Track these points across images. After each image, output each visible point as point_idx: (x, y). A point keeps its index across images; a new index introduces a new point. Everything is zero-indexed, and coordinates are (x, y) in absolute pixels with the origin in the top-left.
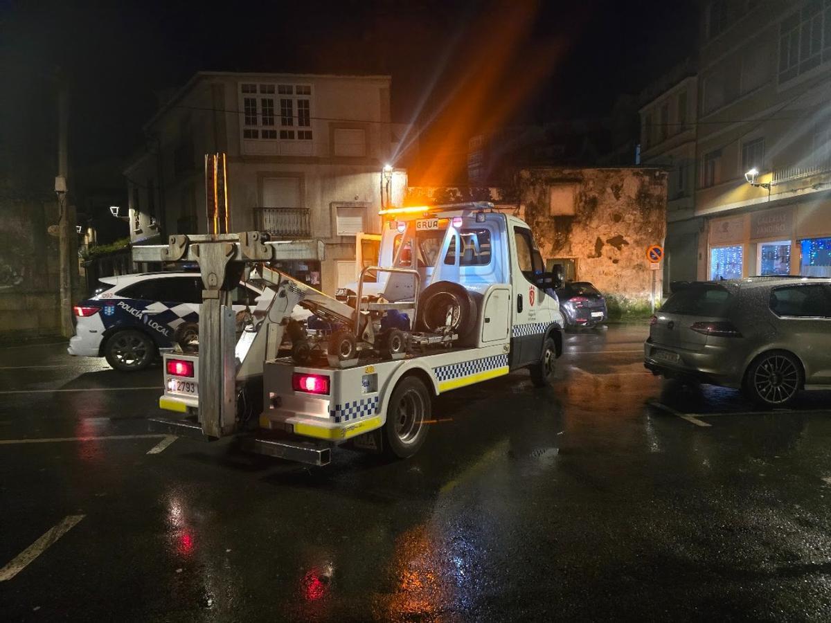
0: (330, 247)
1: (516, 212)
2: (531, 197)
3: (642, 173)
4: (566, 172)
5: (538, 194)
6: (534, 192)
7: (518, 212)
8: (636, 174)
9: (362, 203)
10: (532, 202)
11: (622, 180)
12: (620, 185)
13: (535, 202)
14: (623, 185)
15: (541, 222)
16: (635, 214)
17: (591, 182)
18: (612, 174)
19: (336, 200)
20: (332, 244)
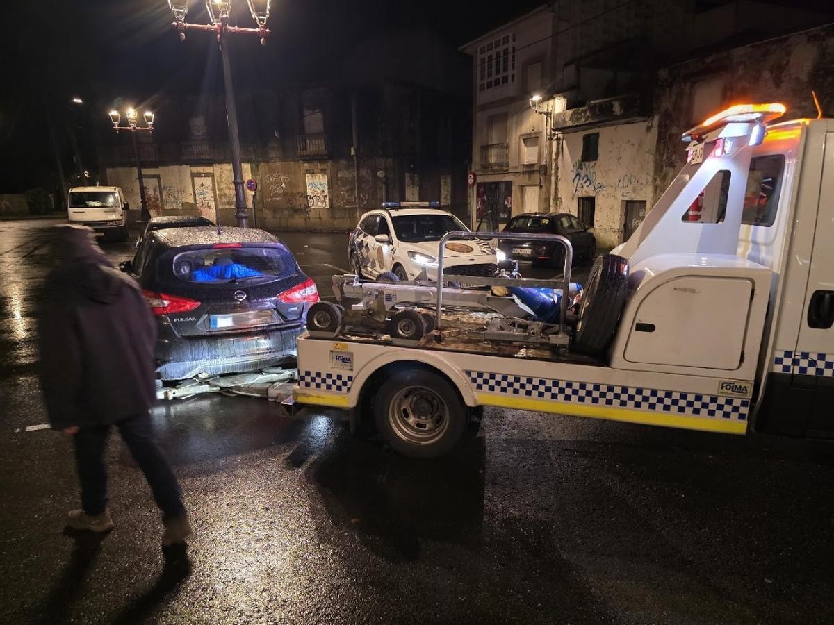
0: (517, 175)
1: (650, 125)
2: (667, 104)
3: (823, 34)
4: (709, 60)
5: (674, 97)
6: (670, 97)
7: (652, 124)
8: (812, 39)
9: (536, 133)
10: (667, 110)
11: (788, 54)
12: (785, 62)
13: (670, 108)
14: (788, 62)
15: (674, 134)
16: (805, 106)
17: (741, 67)
18: (774, 47)
19: (523, 133)
20: (518, 173)
